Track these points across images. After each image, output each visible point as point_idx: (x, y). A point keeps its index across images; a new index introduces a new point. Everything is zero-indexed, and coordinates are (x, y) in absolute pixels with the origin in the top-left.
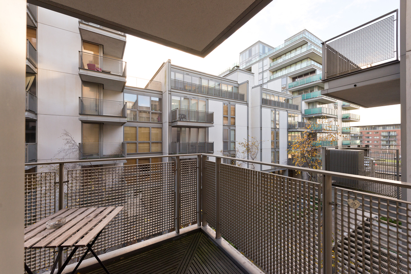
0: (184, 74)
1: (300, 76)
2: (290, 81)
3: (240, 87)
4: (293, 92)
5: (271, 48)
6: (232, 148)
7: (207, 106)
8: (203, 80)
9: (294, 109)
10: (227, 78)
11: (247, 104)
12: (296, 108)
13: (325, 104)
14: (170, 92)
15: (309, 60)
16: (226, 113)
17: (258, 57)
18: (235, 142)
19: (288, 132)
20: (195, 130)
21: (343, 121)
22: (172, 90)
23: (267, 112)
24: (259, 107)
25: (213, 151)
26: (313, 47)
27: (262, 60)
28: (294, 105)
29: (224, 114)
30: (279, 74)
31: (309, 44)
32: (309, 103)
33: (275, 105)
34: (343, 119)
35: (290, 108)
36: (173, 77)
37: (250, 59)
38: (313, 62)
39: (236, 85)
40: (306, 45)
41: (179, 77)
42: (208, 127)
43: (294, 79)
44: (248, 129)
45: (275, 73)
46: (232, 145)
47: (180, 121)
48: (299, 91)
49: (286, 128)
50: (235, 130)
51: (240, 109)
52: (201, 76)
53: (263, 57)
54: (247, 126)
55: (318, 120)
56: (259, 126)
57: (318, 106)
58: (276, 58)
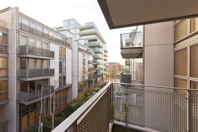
0: (29, 21)
1: (92, 41)
2: (88, 42)
3: (67, 39)
4: (89, 47)
5: (79, 24)
6: (64, 72)
7: (49, 46)
8: (45, 30)
9: (90, 54)
10: (60, 32)
11: (72, 49)
12: (91, 54)
13: (100, 54)
14: (18, 32)
15: (95, 35)
16: (61, 52)
17: (73, 26)
18: (65, 69)
19: (88, 64)
20: (40, 60)
21: (104, 61)
22: (20, 30)
23: (81, 54)
24: (77, 52)
25: (54, 74)
26: (96, 30)
27: (76, 28)
28: (90, 53)
29: (59, 53)
30: (83, 37)
31: (95, 29)
32: (95, 53)
33: (83, 52)
34: (104, 60)
35: (89, 54)
36: (20, 21)
37: (69, 26)
38: (96, 37)
39: (66, 38)
40: (94, 28)
41: (25, 22)
42: (50, 60)
43: (89, 41)
44: (72, 62)
45: (81, 36)
46: (64, 70)
47: (28, 54)
48: (92, 47)
49: (88, 62)
50: (66, 62)
51: (68, 51)
52: (43, 27)
53: (76, 27)
54: (72, 60)
55: (98, 60)
56: (77, 61)
57: (98, 54)
58: (82, 30)
